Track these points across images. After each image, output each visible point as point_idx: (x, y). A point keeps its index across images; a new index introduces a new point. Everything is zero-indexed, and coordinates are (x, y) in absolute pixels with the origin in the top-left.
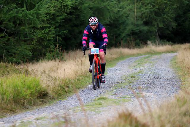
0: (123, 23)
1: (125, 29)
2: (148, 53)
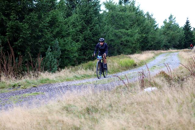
0: (162, 42)
1: (162, 44)
2: (169, 52)
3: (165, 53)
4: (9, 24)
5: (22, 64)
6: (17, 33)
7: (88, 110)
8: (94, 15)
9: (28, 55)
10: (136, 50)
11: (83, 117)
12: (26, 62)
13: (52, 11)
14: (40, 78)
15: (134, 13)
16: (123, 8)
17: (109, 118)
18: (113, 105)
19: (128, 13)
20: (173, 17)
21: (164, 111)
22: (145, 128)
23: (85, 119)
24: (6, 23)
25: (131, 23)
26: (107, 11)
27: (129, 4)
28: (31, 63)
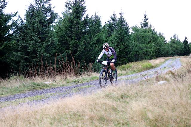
2: (174, 58)
3: (171, 58)
4: (72, 42)
5: (80, 67)
6: (76, 48)
7: (122, 96)
8: (125, 35)
9: (83, 61)
10: (153, 57)
11: (118, 101)
12: (82, 66)
13: (98, 33)
14: (91, 76)
15: (151, 33)
16: (144, 30)
17: (135, 101)
18: (138, 93)
19: (147, 34)
20: (177, 36)
21: (171, 96)
22: (159, 107)
23: (120, 102)
24: (70, 42)
25: (149, 40)
26: (134, 32)
27: (148, 28)
28: (85, 67)
